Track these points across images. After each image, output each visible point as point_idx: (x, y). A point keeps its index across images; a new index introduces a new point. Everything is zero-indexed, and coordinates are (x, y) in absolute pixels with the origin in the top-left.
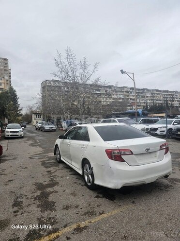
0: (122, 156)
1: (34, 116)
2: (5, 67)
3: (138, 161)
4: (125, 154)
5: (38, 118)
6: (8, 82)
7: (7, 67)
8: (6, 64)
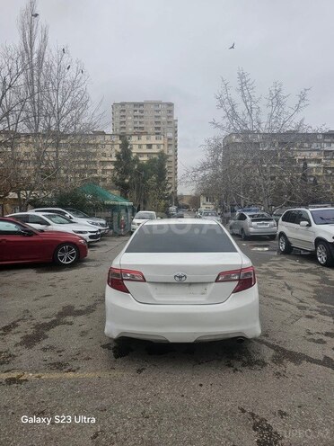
0: (125, 282)
1: (203, 199)
2: (168, 117)
3: (154, 296)
4: (132, 279)
5: (209, 203)
6: (172, 142)
7: (172, 117)
8: (170, 111)
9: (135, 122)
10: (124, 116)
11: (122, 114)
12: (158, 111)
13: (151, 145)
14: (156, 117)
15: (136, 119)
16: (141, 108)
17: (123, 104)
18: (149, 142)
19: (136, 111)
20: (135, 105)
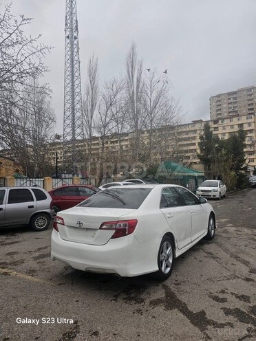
0: (57, 225)
3: (68, 236)
9: (229, 108)
10: (220, 105)
11: (218, 103)
12: (250, 95)
13: (243, 124)
14: (248, 100)
15: (230, 106)
16: (235, 96)
17: (218, 96)
18: (240, 122)
19: (229, 99)
20: (229, 94)
